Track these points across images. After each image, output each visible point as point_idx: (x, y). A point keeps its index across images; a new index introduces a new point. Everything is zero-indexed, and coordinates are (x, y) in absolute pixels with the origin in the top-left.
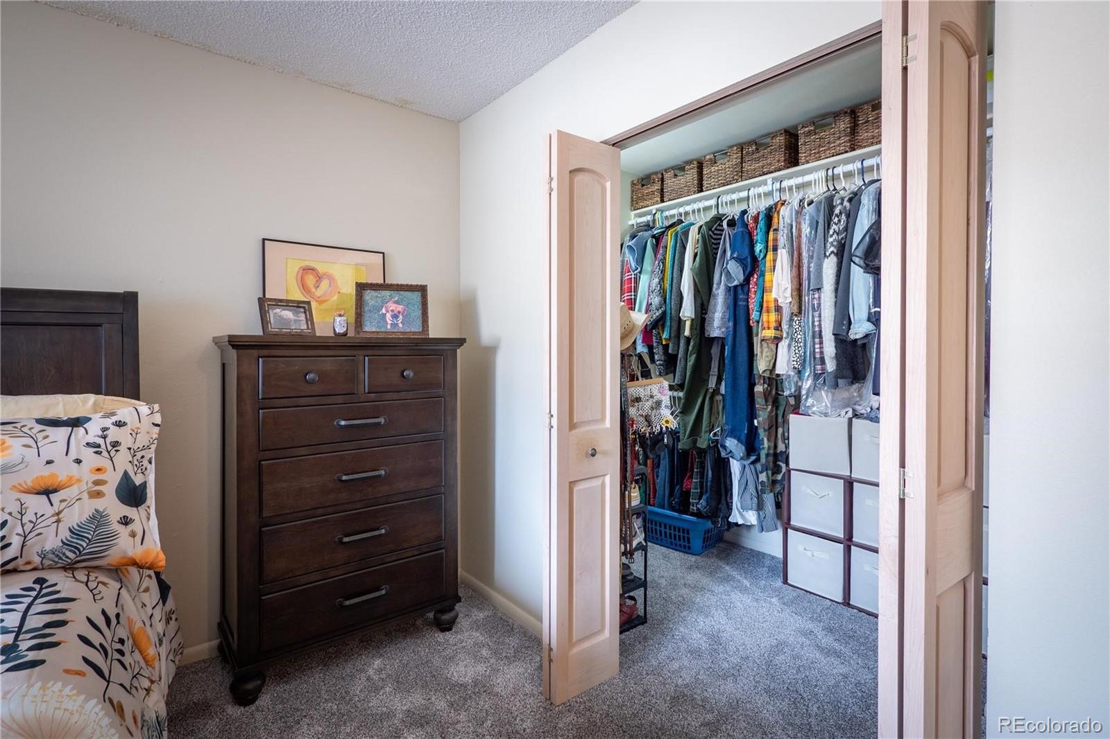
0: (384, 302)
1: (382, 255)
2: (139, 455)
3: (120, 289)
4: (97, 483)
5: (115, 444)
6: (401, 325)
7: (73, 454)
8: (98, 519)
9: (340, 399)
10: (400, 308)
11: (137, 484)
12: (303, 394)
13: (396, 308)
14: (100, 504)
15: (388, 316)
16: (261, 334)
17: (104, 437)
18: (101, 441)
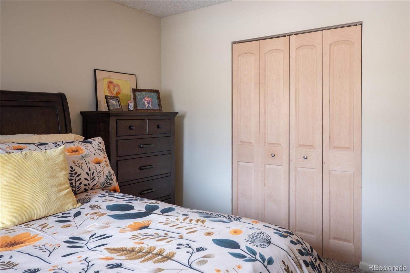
0: (144, 97)
1: (135, 76)
4: (106, 162)
5: (103, 149)
6: (151, 107)
7: (97, 152)
8: (110, 173)
9: (140, 137)
10: (150, 99)
12: (129, 134)
13: (148, 99)
15: (146, 103)
17: (100, 147)
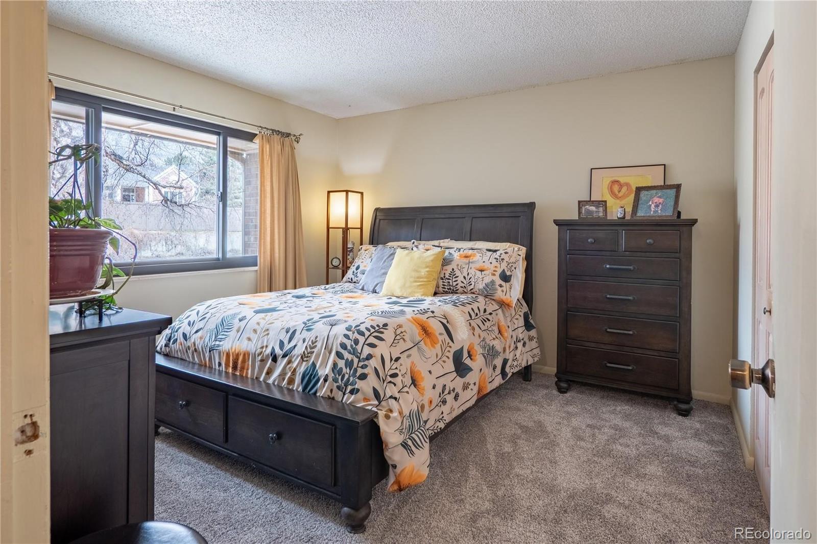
0: (652, 198)
1: (664, 166)
2: (510, 265)
3: (528, 201)
4: (494, 271)
5: (503, 259)
6: (659, 212)
7: (490, 261)
8: (493, 282)
9: (608, 253)
10: (661, 200)
11: (508, 275)
12: (588, 249)
13: (659, 201)
14: (494, 278)
15: (653, 206)
16: (577, 219)
17: (500, 256)
18: (499, 258)
